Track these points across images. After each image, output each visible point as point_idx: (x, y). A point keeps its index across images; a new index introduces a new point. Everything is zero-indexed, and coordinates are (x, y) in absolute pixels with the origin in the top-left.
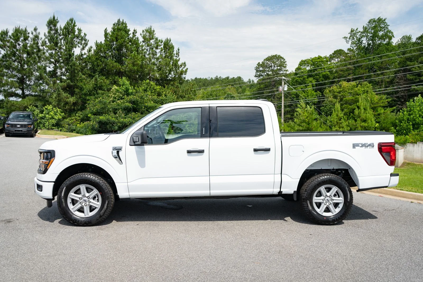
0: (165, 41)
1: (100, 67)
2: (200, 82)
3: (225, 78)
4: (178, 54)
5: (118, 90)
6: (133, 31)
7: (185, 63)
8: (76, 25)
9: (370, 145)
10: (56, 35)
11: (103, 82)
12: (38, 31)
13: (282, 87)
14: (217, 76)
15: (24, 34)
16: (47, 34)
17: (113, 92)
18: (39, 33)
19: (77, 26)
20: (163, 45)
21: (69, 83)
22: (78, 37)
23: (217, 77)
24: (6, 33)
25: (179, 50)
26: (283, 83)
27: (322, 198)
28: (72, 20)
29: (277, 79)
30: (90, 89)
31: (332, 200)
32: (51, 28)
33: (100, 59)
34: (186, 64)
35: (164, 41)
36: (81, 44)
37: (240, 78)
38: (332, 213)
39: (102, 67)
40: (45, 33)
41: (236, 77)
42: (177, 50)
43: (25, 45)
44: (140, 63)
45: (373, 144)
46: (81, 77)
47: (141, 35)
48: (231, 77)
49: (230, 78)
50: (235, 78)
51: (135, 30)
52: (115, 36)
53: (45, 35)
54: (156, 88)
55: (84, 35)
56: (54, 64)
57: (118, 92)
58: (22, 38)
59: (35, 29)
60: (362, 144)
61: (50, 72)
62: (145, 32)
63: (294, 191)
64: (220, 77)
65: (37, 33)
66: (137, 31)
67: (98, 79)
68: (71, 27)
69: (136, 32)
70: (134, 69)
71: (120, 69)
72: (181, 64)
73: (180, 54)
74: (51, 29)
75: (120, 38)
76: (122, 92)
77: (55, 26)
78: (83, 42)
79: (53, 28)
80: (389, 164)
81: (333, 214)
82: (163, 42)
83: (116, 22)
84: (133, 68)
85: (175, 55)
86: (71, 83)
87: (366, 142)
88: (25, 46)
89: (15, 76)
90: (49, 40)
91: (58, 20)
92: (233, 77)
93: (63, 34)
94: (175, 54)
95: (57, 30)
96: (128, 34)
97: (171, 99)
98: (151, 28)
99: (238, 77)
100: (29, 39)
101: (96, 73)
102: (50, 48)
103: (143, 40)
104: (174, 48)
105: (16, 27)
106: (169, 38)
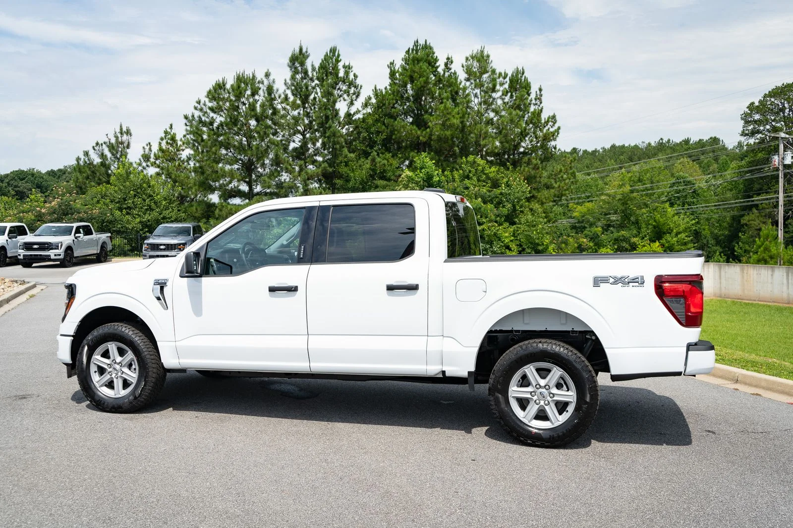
0: (512, 75)
1: (382, 135)
2: (622, 154)
3: (680, 143)
4: (539, 98)
5: (413, 179)
6: (446, 61)
7: (554, 117)
8: (339, 59)
9: (634, 280)
10: (305, 81)
11: (386, 164)
12: (271, 78)
13: (779, 157)
14: (662, 139)
15: (251, 85)
16: (289, 82)
17: (403, 183)
18: (274, 82)
19: (342, 61)
20: (508, 82)
21: (325, 168)
22: (344, 82)
23: (661, 141)
24: (222, 85)
25: (540, 90)
26: (781, 147)
27: (530, 389)
28: (333, 50)
29: (766, 139)
30: (362, 179)
31: (552, 395)
32: (296, 68)
33: (381, 119)
34: (557, 118)
35: (510, 75)
36: (348, 96)
37: (715, 140)
38: (551, 422)
39: (385, 135)
40: (285, 81)
41: (706, 138)
42: (536, 92)
43: (251, 104)
44: (456, 121)
45: (642, 277)
46: (346, 156)
47: (463, 66)
48: (694, 139)
49: (691, 142)
50: (705, 140)
51: (450, 57)
52: (409, 73)
53: (285, 84)
54: (487, 172)
55: (354, 78)
56: (302, 135)
57: (412, 183)
58: (249, 92)
59: (267, 75)
60: (614, 278)
61: (295, 149)
62: (471, 60)
63: (469, 372)
64: (669, 140)
65: (271, 81)
66: (453, 59)
67: (378, 159)
68: (333, 64)
69: (452, 62)
70: (445, 135)
71: (418, 137)
72: (546, 120)
73: (543, 98)
74: (296, 72)
75: (419, 76)
76: (420, 182)
77: (302, 64)
78: (352, 90)
79: (300, 68)
80: (683, 322)
81: (553, 424)
82: (507, 75)
83: (411, 47)
84: (442, 132)
85: (534, 101)
86: (328, 168)
87: (626, 274)
88: (252, 107)
89: (236, 161)
90: (292, 91)
91: (308, 53)
92: (700, 140)
93: (318, 79)
94: (533, 99)
95: (306, 73)
96: (433, 67)
97: (518, 192)
98: (482, 52)
99: (711, 138)
100: (261, 92)
101: (375, 147)
102: (294, 106)
103: (467, 77)
104: (530, 87)
105: (238, 73)
106: (520, 68)
